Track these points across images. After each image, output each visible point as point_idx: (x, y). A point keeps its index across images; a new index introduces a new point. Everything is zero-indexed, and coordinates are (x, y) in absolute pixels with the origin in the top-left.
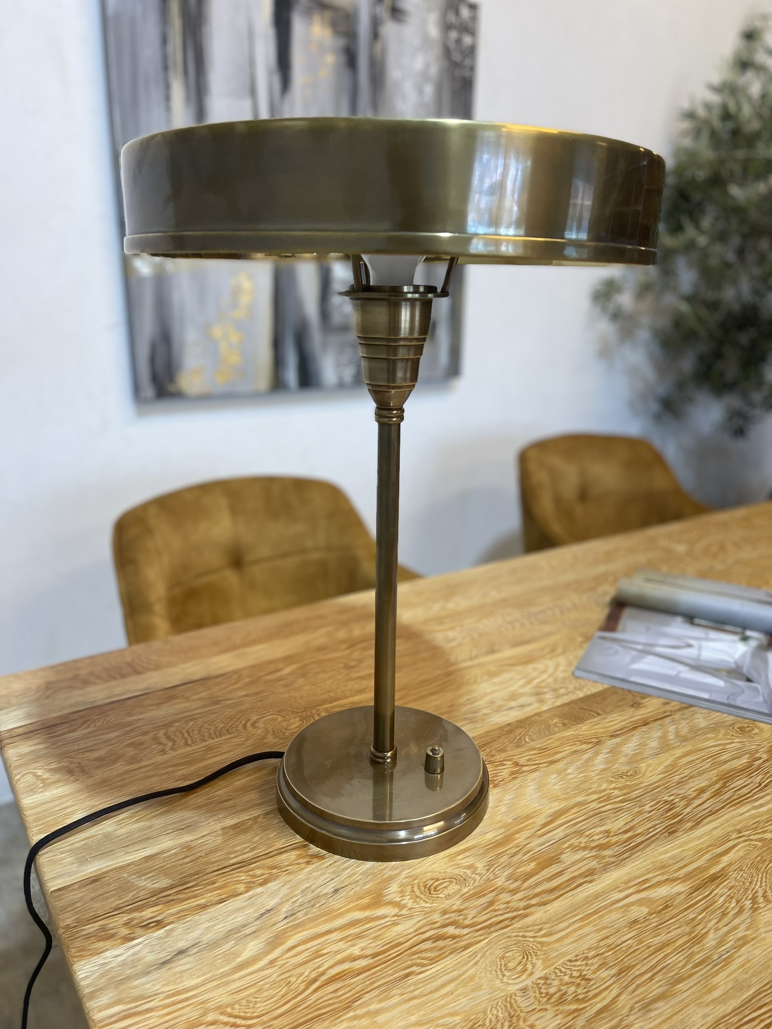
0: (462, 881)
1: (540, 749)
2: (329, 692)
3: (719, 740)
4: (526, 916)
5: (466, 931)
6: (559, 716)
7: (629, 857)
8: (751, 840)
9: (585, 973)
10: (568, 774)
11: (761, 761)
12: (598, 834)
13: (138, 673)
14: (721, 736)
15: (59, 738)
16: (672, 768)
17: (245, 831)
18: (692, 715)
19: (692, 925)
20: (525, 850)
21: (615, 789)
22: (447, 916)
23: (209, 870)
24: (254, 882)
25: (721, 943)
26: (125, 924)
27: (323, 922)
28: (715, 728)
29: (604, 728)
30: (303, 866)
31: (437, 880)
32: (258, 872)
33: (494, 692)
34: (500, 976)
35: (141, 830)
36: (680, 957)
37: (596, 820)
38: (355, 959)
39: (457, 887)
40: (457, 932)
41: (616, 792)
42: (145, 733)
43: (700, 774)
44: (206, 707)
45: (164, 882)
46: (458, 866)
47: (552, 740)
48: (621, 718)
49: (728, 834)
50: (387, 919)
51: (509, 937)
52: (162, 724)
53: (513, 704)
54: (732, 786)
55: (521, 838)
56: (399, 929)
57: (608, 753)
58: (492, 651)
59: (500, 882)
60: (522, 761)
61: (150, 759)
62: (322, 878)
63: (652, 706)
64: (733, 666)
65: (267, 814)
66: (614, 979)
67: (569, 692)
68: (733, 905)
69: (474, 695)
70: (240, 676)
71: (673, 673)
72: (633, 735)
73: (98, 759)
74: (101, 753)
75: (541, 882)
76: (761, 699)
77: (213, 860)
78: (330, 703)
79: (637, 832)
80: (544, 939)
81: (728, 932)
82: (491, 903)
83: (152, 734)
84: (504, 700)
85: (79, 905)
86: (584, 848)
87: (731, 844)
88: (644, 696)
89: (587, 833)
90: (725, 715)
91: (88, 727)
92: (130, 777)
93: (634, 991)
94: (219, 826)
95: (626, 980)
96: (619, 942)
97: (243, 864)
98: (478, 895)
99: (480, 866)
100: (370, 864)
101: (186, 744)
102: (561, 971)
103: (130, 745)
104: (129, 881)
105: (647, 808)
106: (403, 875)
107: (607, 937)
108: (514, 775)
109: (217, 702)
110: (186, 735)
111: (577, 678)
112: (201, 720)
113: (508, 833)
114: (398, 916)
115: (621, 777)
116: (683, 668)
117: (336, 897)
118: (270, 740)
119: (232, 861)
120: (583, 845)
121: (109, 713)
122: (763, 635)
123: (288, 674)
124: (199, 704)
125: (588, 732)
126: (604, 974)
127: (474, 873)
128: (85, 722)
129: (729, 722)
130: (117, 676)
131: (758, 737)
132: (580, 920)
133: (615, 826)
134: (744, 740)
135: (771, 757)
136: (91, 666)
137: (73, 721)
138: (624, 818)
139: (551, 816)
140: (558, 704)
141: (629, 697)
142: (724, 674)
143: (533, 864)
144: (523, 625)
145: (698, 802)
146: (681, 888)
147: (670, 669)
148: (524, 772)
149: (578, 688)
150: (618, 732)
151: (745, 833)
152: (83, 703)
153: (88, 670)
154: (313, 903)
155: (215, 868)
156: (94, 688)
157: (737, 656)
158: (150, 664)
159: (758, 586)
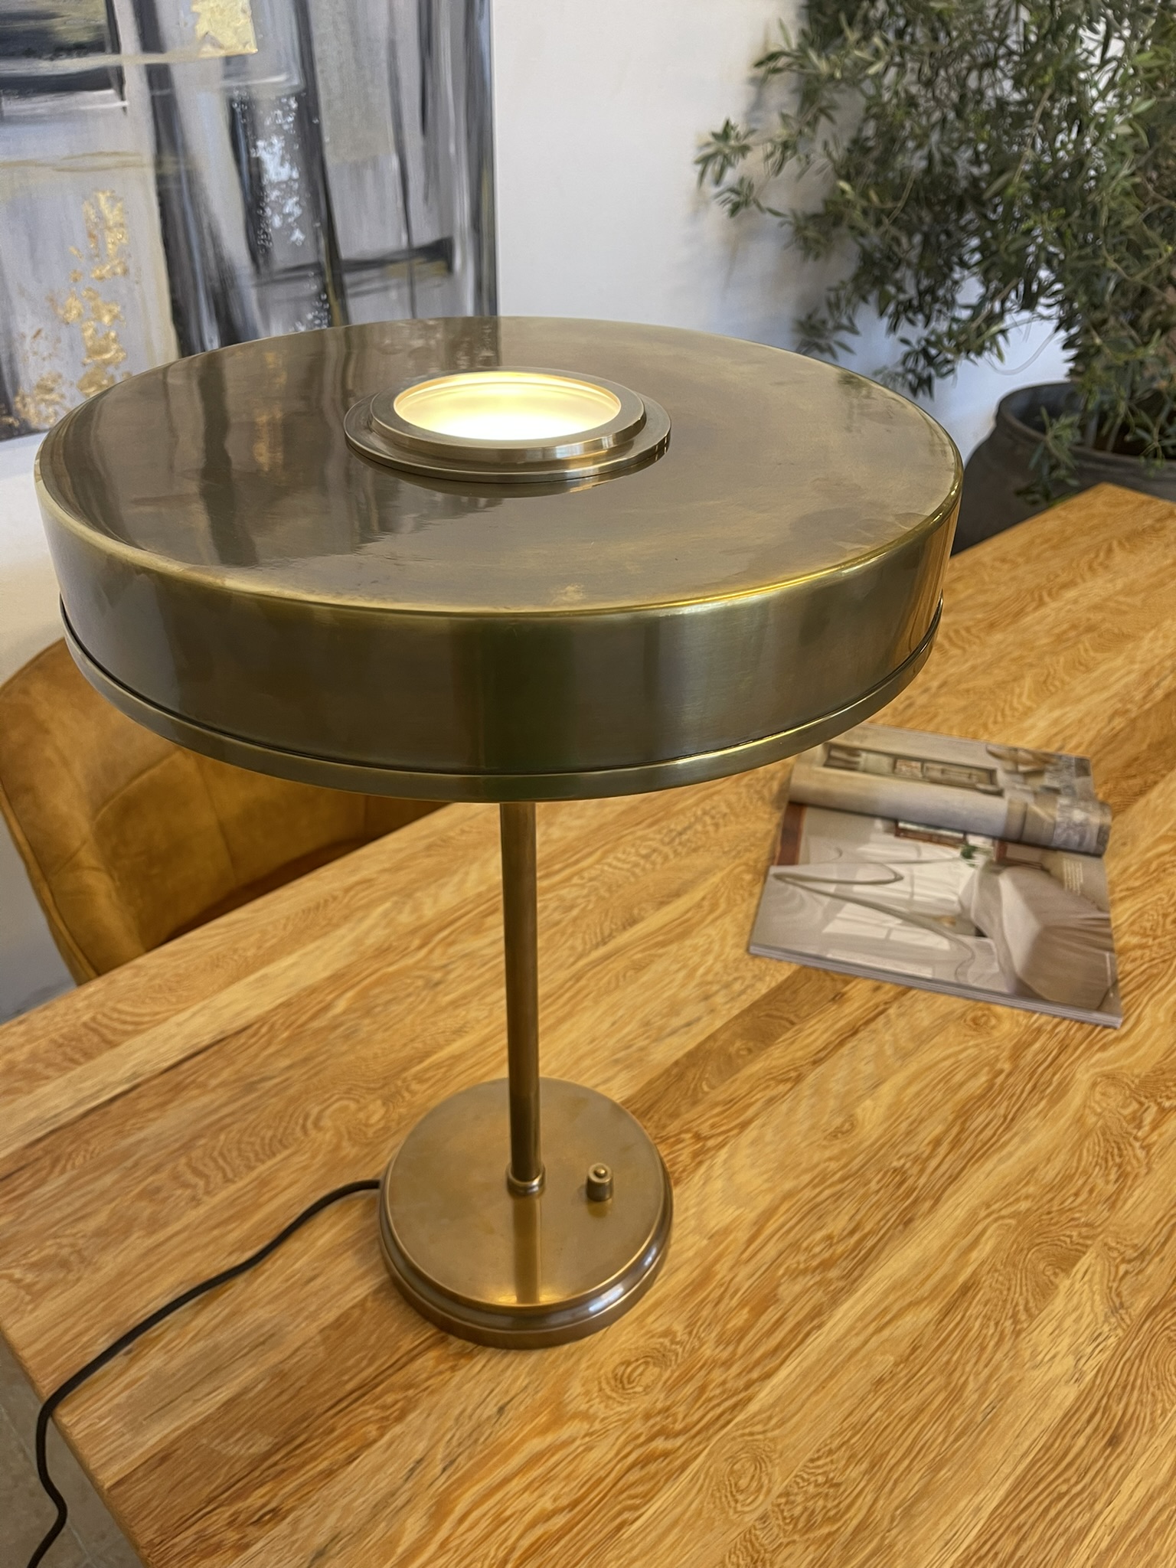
0: (657, 1357)
1: (727, 1102)
2: (412, 1040)
3: (950, 1046)
4: (750, 1399)
5: (679, 1441)
6: (741, 1036)
7: (861, 1275)
8: (1003, 1217)
9: (831, 1475)
10: (766, 1145)
11: (1002, 1076)
12: (818, 1243)
13: (112, 1045)
14: (951, 1039)
15: (22, 1202)
16: (895, 1110)
17: (353, 1330)
18: (912, 1006)
19: (947, 1372)
20: (732, 1289)
22: (651, 1422)
23: (319, 1410)
24: (386, 1418)
25: (983, 1394)
26: (230, 1524)
27: (496, 1466)
28: (940, 1026)
29: (802, 1049)
30: (447, 1375)
31: (628, 1363)
32: (389, 1399)
33: (648, 1001)
34: (732, 1504)
36: (939, 1427)
37: (812, 1221)
38: (547, 1516)
39: (656, 1370)
40: (670, 1444)
41: (833, 1165)
42: (156, 1169)
43: (931, 1113)
44: (235, 1101)
45: (262, 1444)
46: (650, 1334)
47: (738, 1083)
48: (821, 1027)
49: (974, 1212)
50: (578, 1443)
51: (734, 1439)
52: (177, 1145)
53: (676, 1022)
54: (972, 1128)
55: (722, 1270)
56: (594, 1455)
57: (812, 1095)
58: (632, 922)
59: (707, 1351)
60: (705, 1130)
61: (179, 1218)
62: (478, 1391)
63: (859, 994)
64: (957, 908)
65: (376, 1292)
66: (866, 1477)
67: (748, 987)
68: (991, 1331)
70: (272, 1028)
71: (881, 934)
72: (841, 1056)
73: (100, 1233)
74: (100, 1219)
75: (759, 1341)
76: (995, 968)
77: (322, 1390)
78: (420, 1062)
79: (866, 1230)
80: (777, 1432)
81: (990, 1376)
82: (703, 1389)
83: (170, 1166)
84: (663, 1017)
85: (154, 1503)
86: (804, 1272)
87: (980, 1228)
88: (847, 979)
89: (805, 1245)
90: (953, 999)
91: (63, 1171)
92: (158, 1260)
93: (892, 1491)
95: (880, 1477)
96: (865, 1418)
97: (365, 1389)
98: (685, 1378)
99: (679, 1328)
100: (536, 1355)
101: (227, 1180)
102: (803, 1479)
103: (141, 1196)
104: (213, 1451)
105: (874, 1186)
106: (583, 1365)
107: (850, 1414)
108: (699, 1157)
109: (250, 1087)
110: (221, 1162)
111: (755, 956)
112: (236, 1127)
113: (707, 1263)
114: (591, 1434)
115: (835, 1136)
116: (894, 922)
117: (504, 1420)
118: (349, 1150)
119: (350, 1387)
120: (802, 1266)
121: (89, 1135)
122: (990, 841)
123: (344, 1013)
124: (222, 1095)
125: (782, 1061)
126: (854, 1472)
127: (673, 1342)
128: (56, 1161)
129: (959, 1012)
130: (77, 1056)
131: (996, 1034)
132: (815, 1392)
133: (837, 1225)
134: (980, 1041)
135: (1015, 1067)
136: (29, 1042)
137: (37, 1160)
138: (848, 1208)
139: (755, 1224)
140: (735, 1012)
141: (828, 983)
142: (947, 925)
143: (746, 1310)
144: (666, 858)
145: (934, 1163)
146: (928, 1313)
147: (877, 925)
148: (709, 1150)
149: (759, 978)
150: (822, 1054)
151: (995, 1207)
152: (40, 1122)
153: (27, 1049)
154: (474, 1436)
155: (329, 1404)
156: (48, 1088)
157: (960, 890)
158: (125, 1022)
159: (975, 737)
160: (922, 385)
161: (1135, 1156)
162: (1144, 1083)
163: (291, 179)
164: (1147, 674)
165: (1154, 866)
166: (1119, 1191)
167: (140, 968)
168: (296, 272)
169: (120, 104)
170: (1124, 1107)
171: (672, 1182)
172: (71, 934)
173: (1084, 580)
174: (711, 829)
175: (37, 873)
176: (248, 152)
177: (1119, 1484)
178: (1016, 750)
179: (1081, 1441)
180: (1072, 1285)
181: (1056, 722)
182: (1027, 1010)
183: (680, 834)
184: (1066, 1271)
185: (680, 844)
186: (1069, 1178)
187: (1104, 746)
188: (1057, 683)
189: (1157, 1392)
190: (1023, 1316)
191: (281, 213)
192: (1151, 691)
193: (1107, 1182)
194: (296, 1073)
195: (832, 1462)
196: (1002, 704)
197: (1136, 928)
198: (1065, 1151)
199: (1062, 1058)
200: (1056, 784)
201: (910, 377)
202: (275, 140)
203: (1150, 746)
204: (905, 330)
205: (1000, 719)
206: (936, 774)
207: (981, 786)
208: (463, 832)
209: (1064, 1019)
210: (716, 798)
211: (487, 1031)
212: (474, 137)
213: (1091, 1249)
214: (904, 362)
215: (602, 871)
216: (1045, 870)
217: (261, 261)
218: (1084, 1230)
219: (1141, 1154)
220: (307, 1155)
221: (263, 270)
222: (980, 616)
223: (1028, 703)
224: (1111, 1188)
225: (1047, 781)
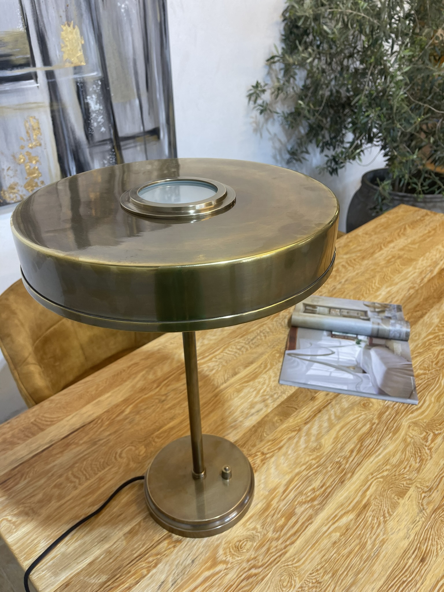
0: (252, 538)
1: (273, 440)
2: (155, 423)
3: (355, 415)
4: (286, 553)
5: (260, 570)
6: (277, 415)
7: (326, 503)
8: (378, 478)
9: (318, 579)
10: (289, 455)
11: (375, 425)
12: (310, 492)
13: (42, 430)
14: (355, 412)
15: (10, 491)
16: (336, 439)
17: (136, 533)
18: (340, 400)
19: (360, 538)
20: (278, 511)
21: (312, 459)
22: (249, 563)
23: (125, 564)
24: (150, 567)
25: (374, 545)
27: (192, 583)
28: (351, 407)
29: (301, 418)
30: (172, 549)
31: (240, 541)
32: (151, 559)
33: (242, 404)
35: (80, 546)
36: (357, 558)
37: (307, 483)
39: (250, 543)
40: (257, 571)
41: (314, 462)
42: (60, 476)
43: (349, 440)
44: (89, 448)
45: (104, 578)
46: (248, 529)
47: (277, 433)
48: (307, 410)
49: (367, 477)
50: (222, 572)
51: (281, 568)
52: (68, 466)
53: (253, 411)
54: (365, 445)
55: (274, 503)
56: (229, 577)
57: (305, 436)
58: (235, 374)
59: (270, 535)
60: (265, 451)
61: (69, 495)
62: (184, 555)
63: (321, 397)
64: (355, 363)
65: (145, 519)
66: (331, 579)
67: (279, 396)
68: (376, 521)
69: (232, 408)
70: (102, 420)
71: (327, 374)
72: (315, 421)
73: (40, 501)
74: (40, 496)
75: (289, 529)
76: (371, 385)
77: (125, 557)
78: (158, 430)
79: (327, 485)
80: (297, 565)
81: (376, 538)
82: (268, 549)
83: (65, 475)
84: (248, 409)
86: (305, 503)
87: (369, 483)
88: (316, 392)
89: (304, 492)
90: (355, 397)
91: (25, 479)
92: (62, 511)
93: (341, 584)
94: (121, 533)
95: (336, 578)
96: (330, 557)
97: (141, 556)
98: (261, 546)
99: (259, 526)
100: (205, 539)
101: (87, 479)
102: (308, 581)
103: (55, 486)
104: (85, 582)
105: (329, 469)
106: (223, 543)
107: (324, 556)
108: (264, 461)
109: (95, 443)
110: (85, 472)
111: (282, 385)
112: (90, 459)
113: (268, 502)
114: (227, 569)
115: (314, 451)
116: (332, 369)
117: (194, 565)
118: (132, 465)
119: (135, 555)
120: (304, 501)
121: (35, 464)
122: (366, 337)
123: (129, 413)
124: (84, 447)
125: (293, 423)
126: (327, 577)
127: (257, 532)
128: (22, 476)
129: (358, 402)
130: (29, 435)
131: (372, 409)
132: (311, 548)
133: (316, 484)
134: (367, 412)
135: (380, 421)
136: (11, 430)
137: (15, 475)
138: (320, 477)
139: (286, 485)
140: (275, 406)
141: (309, 393)
142: (352, 369)
143: (283, 519)
144: (247, 350)
145: (351, 459)
146: (352, 516)
147: (326, 371)
148: (267, 458)
149: (283, 393)
150: (308, 420)
151: (374, 475)
152: (16, 460)
153: (11, 433)
154: (183, 572)
155: (128, 562)
156: (19, 448)
157: (356, 356)
158: (47, 421)
159: (359, 299)
160: (334, 171)
161: (426, 453)
162: (428, 425)
163: (100, 109)
164: (421, 273)
165: (427, 344)
166: (420, 466)
167: (52, 400)
168: (103, 142)
169: (36, 85)
170: (421, 434)
171: (254, 471)
172: (26, 389)
173: (396, 240)
174: (263, 338)
175: (12, 366)
176: (84, 101)
177: (426, 576)
178: (374, 303)
179: (411, 561)
180: (405, 502)
181: (389, 292)
182: (383, 400)
183: (252, 340)
184: (402, 497)
185: (252, 344)
186: (401, 462)
187: (407, 300)
188: (388, 278)
189: (438, 541)
190: (387, 515)
191: (97, 121)
192: (423, 279)
193: (416, 463)
194: (112, 437)
195: (318, 574)
196: (368, 287)
197: (422, 367)
198: (399, 452)
199: (397, 417)
200: (389, 315)
201: (329, 169)
202: (94, 96)
203: (423, 299)
204: (326, 152)
205: (368, 292)
206: (345, 313)
207: (362, 317)
208: (171, 343)
209: (397, 402)
210: (265, 326)
211: (183, 417)
212: (166, 91)
213: (411, 489)
214: (327, 163)
215: (224, 355)
216: (387, 347)
217: (90, 139)
218: (408, 481)
219: (428, 451)
220: (117, 468)
221: (91, 142)
222: (359, 254)
223: (378, 286)
224: (418, 465)
225: (387, 314)
